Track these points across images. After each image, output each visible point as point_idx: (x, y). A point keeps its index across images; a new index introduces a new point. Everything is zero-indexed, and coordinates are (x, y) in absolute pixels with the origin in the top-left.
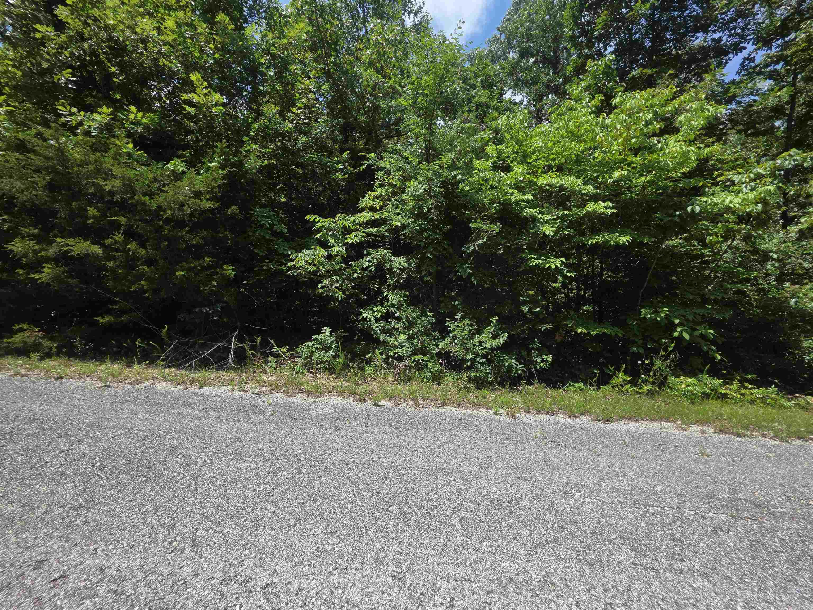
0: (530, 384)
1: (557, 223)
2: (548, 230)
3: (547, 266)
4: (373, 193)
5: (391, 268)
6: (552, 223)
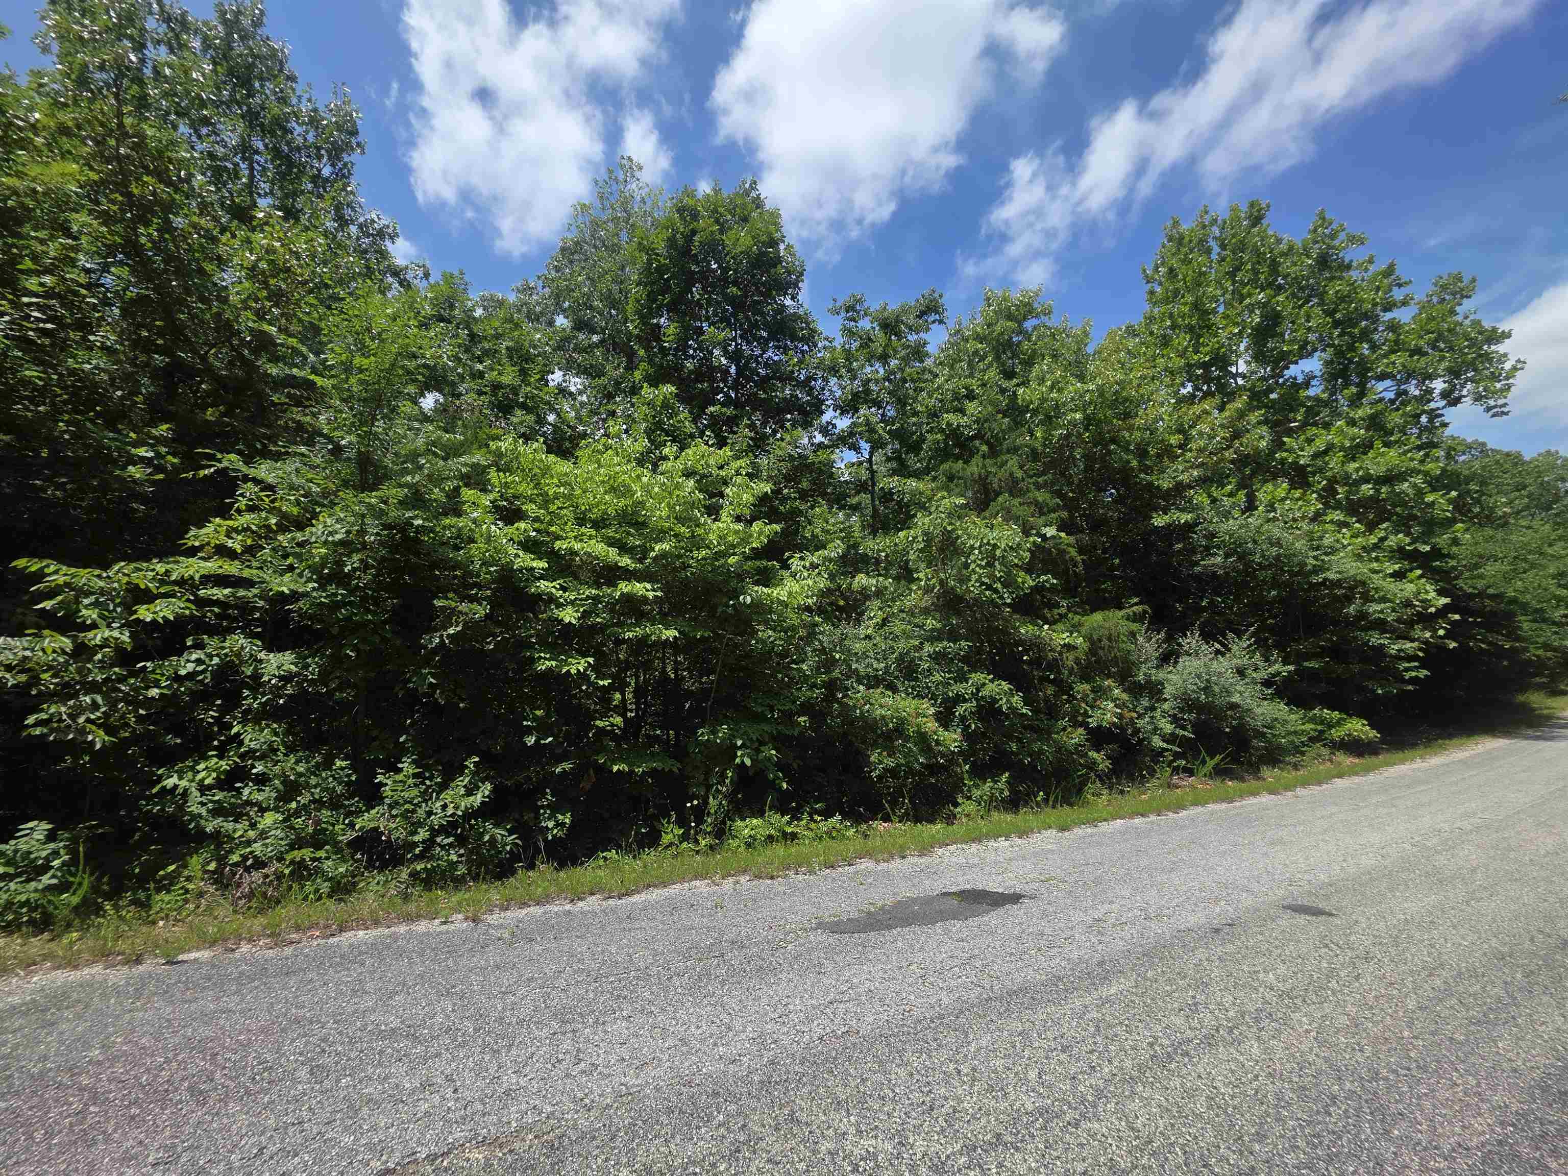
0: (531, 866)
1: (583, 605)
2: (569, 616)
3: (564, 671)
4: (231, 523)
5: (256, 676)
6: (578, 605)
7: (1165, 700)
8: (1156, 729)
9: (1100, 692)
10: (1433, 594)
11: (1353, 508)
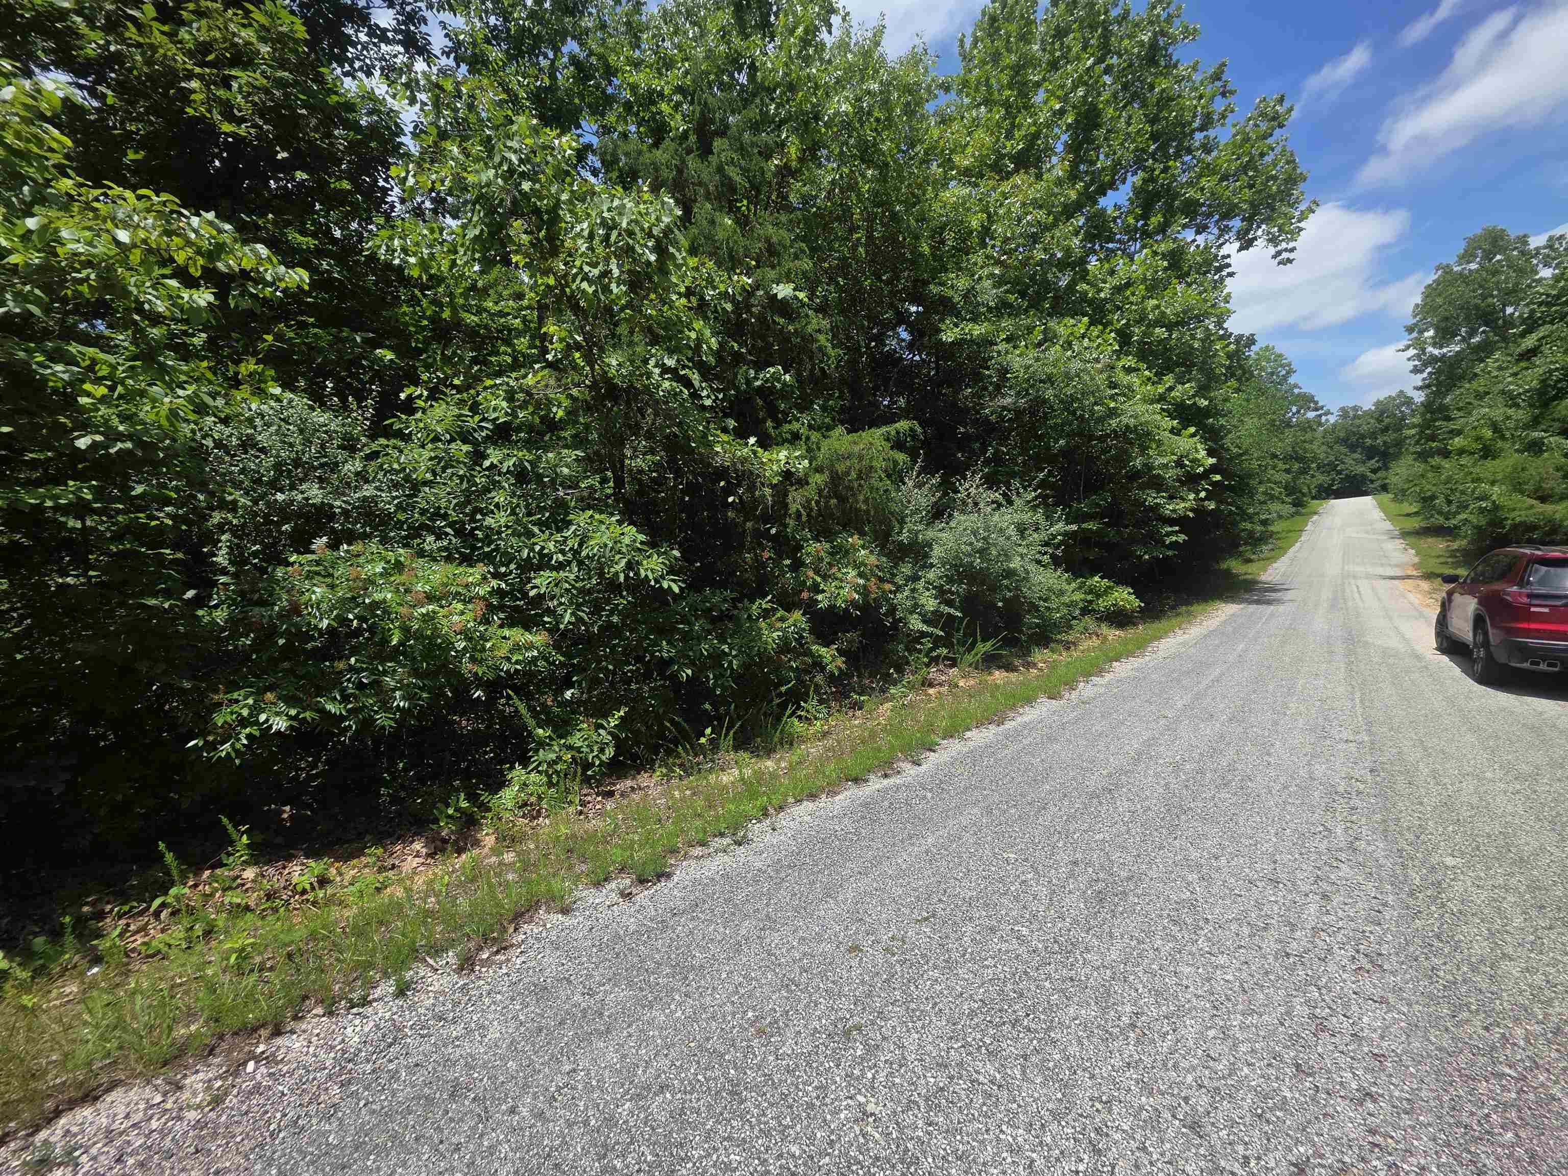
7: (932, 566)
8: (916, 606)
9: (841, 554)
10: (1203, 453)
11: (1145, 353)
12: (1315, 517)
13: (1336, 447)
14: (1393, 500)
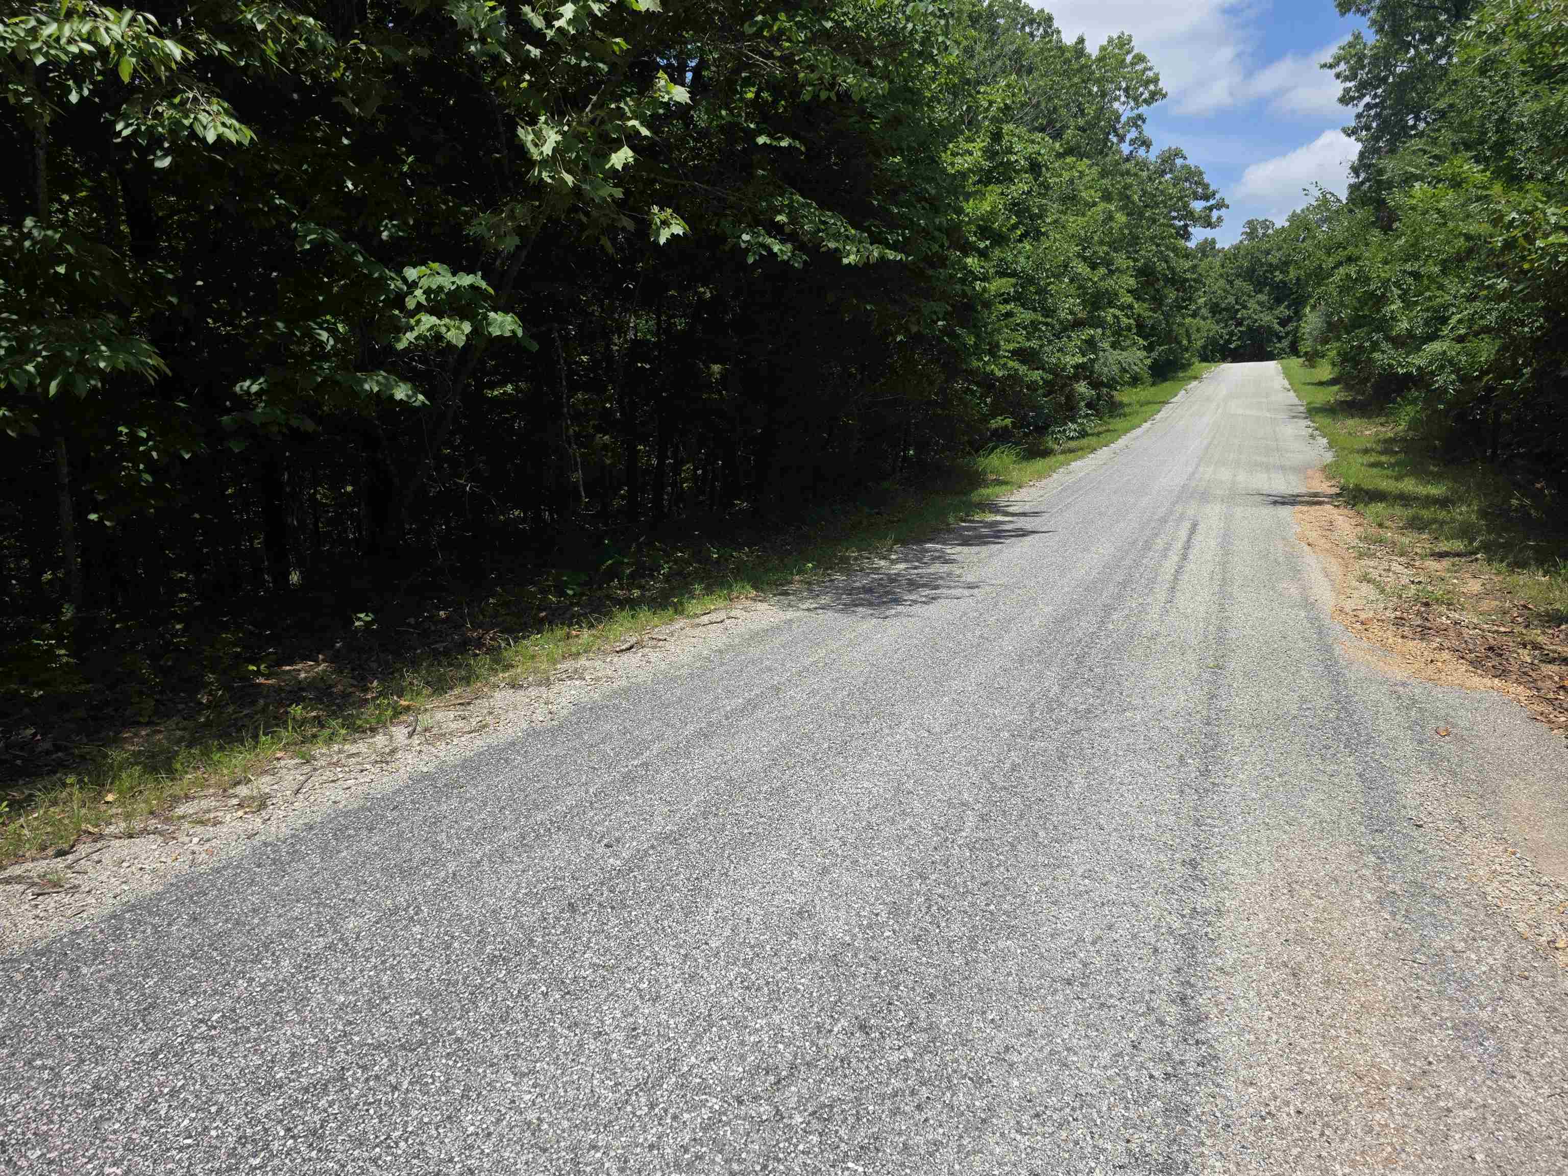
12: (1194, 383)
13: (1238, 283)
14: (1303, 365)
